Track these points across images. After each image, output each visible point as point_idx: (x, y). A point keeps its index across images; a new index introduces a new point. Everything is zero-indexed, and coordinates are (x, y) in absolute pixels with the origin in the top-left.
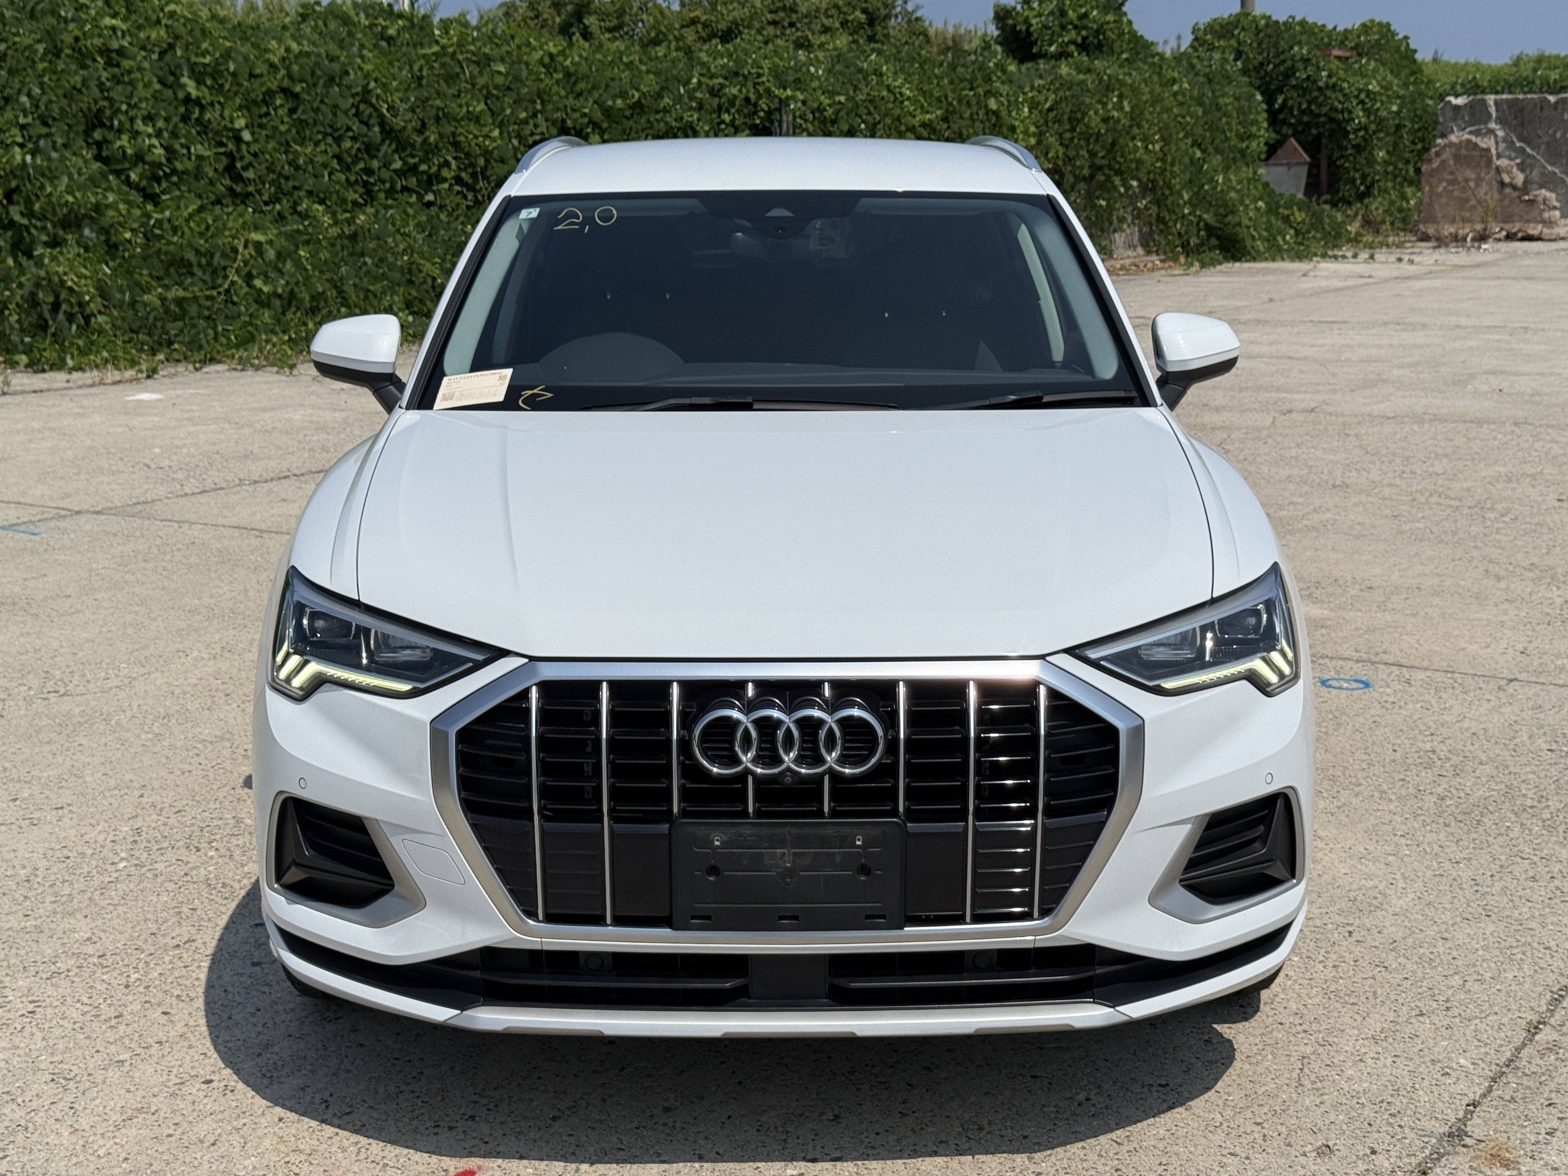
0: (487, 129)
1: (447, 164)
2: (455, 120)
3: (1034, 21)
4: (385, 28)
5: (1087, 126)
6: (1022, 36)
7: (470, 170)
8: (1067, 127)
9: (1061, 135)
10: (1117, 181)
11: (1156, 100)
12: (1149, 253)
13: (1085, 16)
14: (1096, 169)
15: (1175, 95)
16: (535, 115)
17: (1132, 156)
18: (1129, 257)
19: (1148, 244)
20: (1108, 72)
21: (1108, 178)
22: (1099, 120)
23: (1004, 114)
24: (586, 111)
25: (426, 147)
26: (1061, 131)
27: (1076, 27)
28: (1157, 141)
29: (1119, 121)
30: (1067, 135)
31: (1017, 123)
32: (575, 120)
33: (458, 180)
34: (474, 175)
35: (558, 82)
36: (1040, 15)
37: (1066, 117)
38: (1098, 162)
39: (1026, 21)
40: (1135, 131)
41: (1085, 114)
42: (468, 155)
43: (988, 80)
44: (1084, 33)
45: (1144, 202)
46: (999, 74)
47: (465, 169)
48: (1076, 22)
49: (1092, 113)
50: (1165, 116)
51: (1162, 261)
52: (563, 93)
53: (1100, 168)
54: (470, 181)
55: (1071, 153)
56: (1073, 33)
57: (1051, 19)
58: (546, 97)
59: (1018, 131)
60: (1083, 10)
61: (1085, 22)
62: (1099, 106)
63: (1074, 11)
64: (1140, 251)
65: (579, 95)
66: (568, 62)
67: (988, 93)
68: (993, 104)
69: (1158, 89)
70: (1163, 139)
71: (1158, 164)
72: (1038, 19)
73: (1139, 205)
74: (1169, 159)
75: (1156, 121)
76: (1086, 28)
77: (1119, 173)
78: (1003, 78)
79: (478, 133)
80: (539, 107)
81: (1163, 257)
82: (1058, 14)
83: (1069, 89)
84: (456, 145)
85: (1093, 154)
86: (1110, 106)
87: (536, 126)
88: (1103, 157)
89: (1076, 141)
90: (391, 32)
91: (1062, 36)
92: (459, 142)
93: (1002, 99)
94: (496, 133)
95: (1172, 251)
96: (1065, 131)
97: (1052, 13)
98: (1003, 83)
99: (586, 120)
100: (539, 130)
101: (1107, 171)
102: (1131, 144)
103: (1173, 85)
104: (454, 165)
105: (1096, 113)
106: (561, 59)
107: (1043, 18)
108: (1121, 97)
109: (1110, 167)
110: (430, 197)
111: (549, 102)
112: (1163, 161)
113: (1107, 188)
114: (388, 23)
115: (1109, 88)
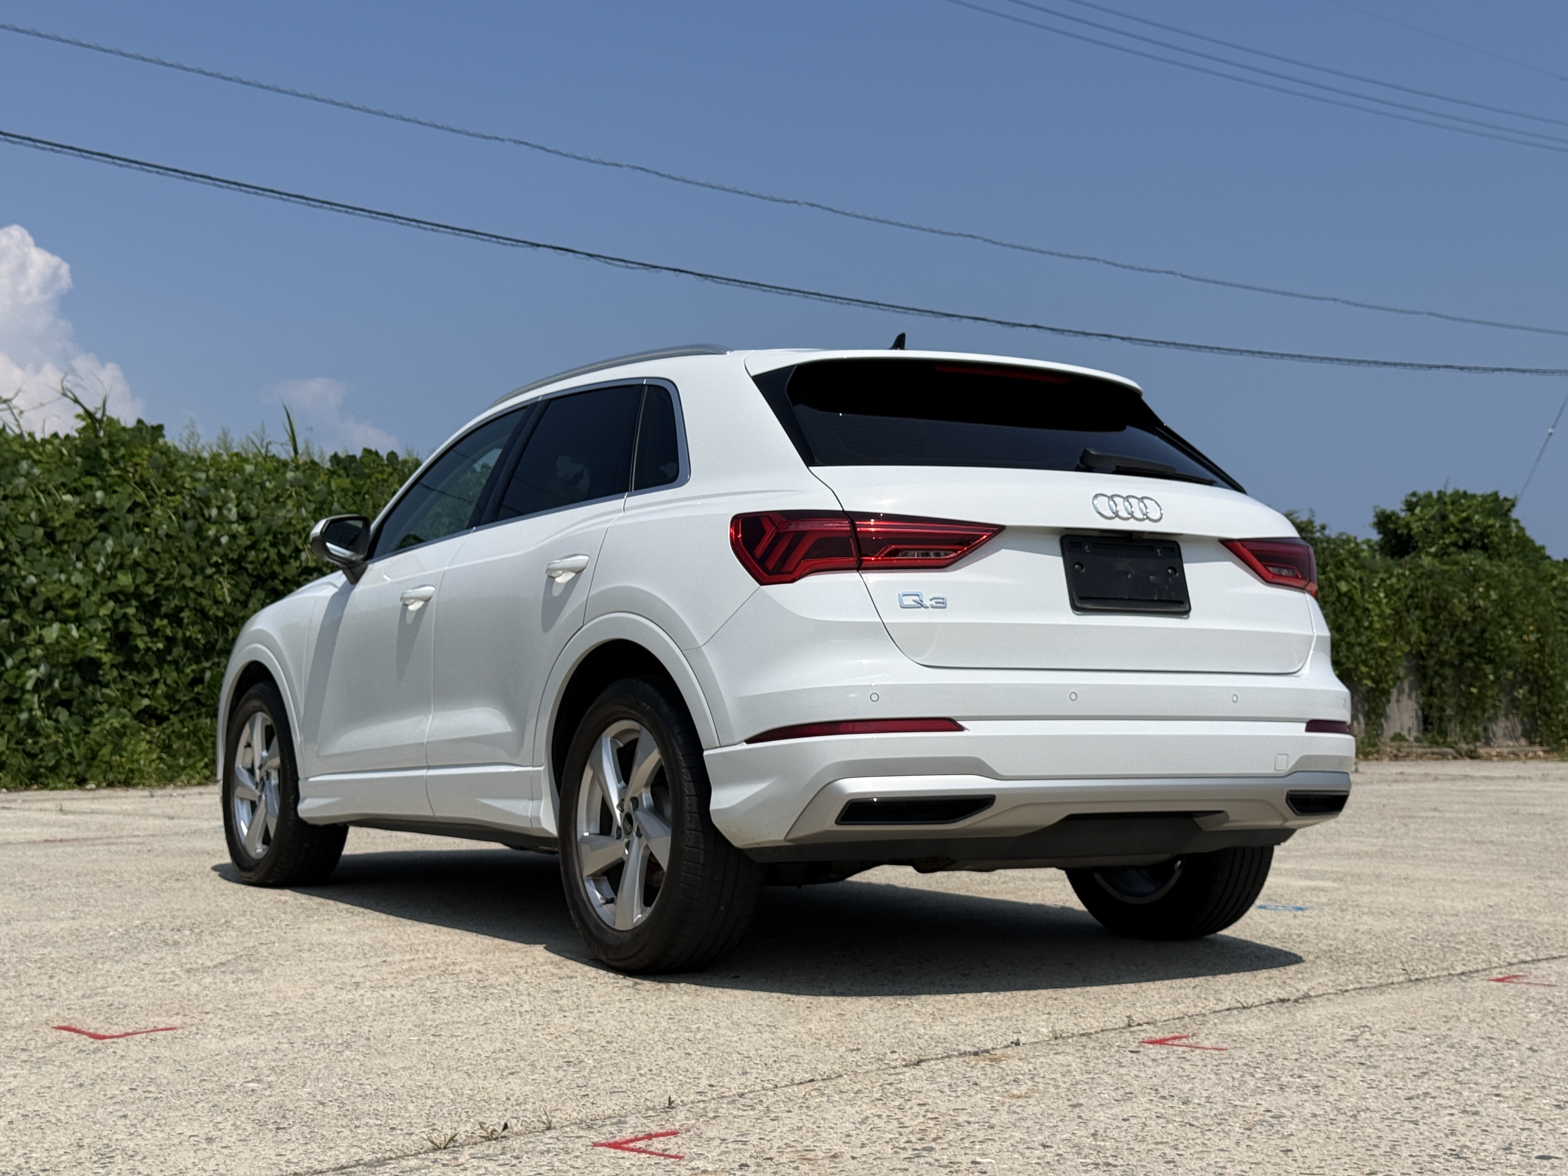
3: (1414, 526)
5: (1451, 614)
6: (1405, 538)
8: (1429, 613)
9: (1424, 621)
10: (1488, 669)
11: (1529, 591)
12: (1532, 743)
13: (1468, 519)
14: (1464, 656)
15: (1554, 589)
17: (1504, 645)
18: (1509, 746)
19: (1530, 735)
20: (1473, 562)
21: (1477, 668)
22: (1464, 608)
23: (1357, 596)
26: (1423, 617)
27: (1457, 530)
28: (1532, 632)
29: (1486, 610)
30: (1431, 622)
31: (1370, 606)
36: (1421, 519)
37: (1427, 604)
38: (1466, 649)
39: (1408, 525)
40: (1505, 621)
41: (1447, 601)
43: (1340, 564)
44: (1466, 535)
45: (1521, 691)
46: (1352, 560)
48: (1460, 526)
49: (1456, 601)
50: (1541, 609)
51: (1545, 752)
53: (1470, 656)
55: (1435, 639)
56: (1454, 537)
57: (1433, 523)
59: (1373, 614)
60: (1464, 515)
61: (1467, 525)
62: (1464, 595)
63: (1456, 515)
64: (1523, 742)
67: (1339, 578)
68: (1343, 586)
69: (1533, 582)
70: (1539, 630)
71: (1537, 656)
72: (1419, 523)
73: (1515, 694)
74: (1547, 651)
75: (1530, 613)
76: (1468, 531)
77: (1490, 661)
78: (1357, 564)
81: (1546, 748)
82: (1438, 518)
83: (1430, 577)
85: (1460, 641)
86: (1475, 595)
88: (1471, 645)
89: (1440, 627)
91: (1443, 538)
93: (1354, 583)
95: (1555, 742)
96: (1428, 618)
97: (1433, 518)
98: (1356, 569)
101: (1476, 659)
102: (1502, 634)
103: (1551, 580)
105: (1460, 602)
107: (1424, 522)
108: (1488, 587)
109: (1478, 654)
112: (1541, 650)
113: (1477, 675)
115: (1475, 579)
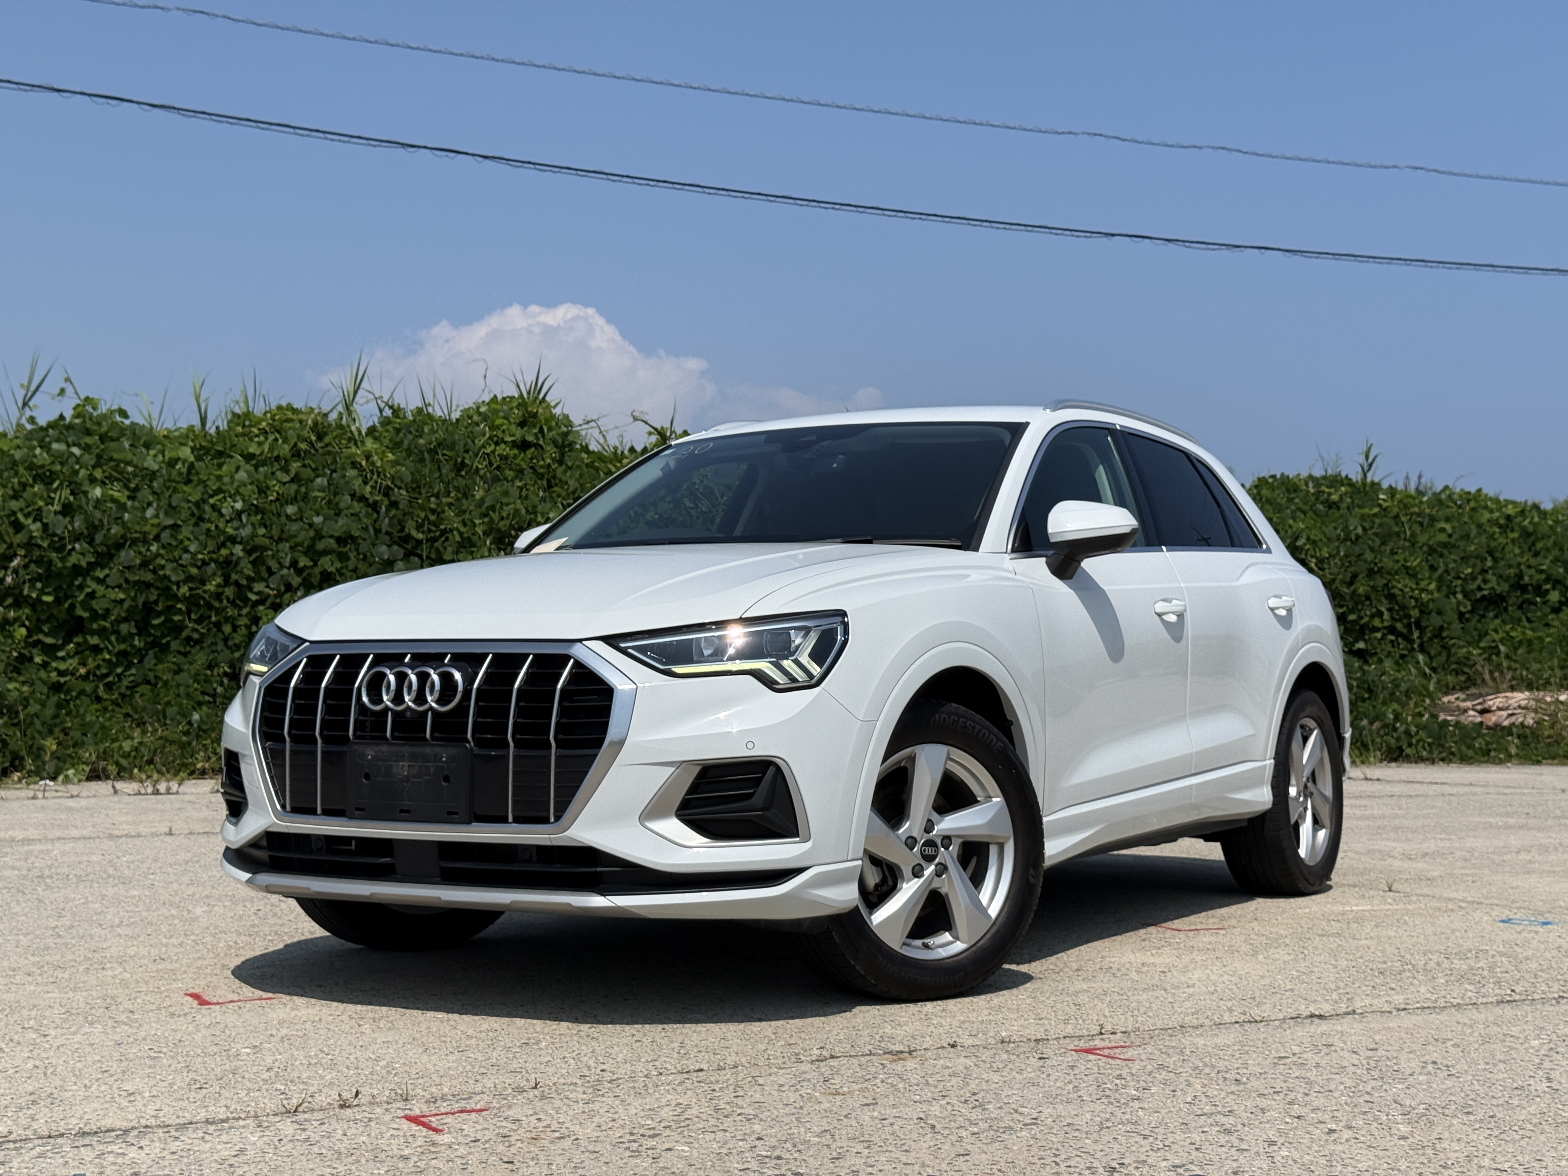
0: (1426, 582)
1: (1380, 614)
2: (1389, 573)
4: (1330, 494)
7: (1405, 621)
16: (1484, 571)
24: (1544, 567)
25: (1356, 598)
32: (1531, 577)
33: (1392, 630)
34: (1408, 626)
35: (1513, 541)
42: (1403, 607)
47: (1400, 620)
52: (1517, 551)
54: (1405, 631)
58: (1498, 555)
65: (1536, 554)
66: (1526, 522)
79: (1414, 586)
80: (1489, 563)
84: (1391, 597)
87: (1485, 581)
90: (1335, 498)
92: (1394, 595)
94: (1433, 586)
99: (1543, 576)
100: (1489, 586)
104: (1386, 616)
106: (1520, 519)
110: (1361, 645)
111: (1502, 559)
114: (1332, 490)
